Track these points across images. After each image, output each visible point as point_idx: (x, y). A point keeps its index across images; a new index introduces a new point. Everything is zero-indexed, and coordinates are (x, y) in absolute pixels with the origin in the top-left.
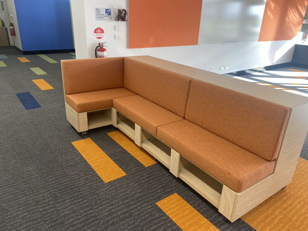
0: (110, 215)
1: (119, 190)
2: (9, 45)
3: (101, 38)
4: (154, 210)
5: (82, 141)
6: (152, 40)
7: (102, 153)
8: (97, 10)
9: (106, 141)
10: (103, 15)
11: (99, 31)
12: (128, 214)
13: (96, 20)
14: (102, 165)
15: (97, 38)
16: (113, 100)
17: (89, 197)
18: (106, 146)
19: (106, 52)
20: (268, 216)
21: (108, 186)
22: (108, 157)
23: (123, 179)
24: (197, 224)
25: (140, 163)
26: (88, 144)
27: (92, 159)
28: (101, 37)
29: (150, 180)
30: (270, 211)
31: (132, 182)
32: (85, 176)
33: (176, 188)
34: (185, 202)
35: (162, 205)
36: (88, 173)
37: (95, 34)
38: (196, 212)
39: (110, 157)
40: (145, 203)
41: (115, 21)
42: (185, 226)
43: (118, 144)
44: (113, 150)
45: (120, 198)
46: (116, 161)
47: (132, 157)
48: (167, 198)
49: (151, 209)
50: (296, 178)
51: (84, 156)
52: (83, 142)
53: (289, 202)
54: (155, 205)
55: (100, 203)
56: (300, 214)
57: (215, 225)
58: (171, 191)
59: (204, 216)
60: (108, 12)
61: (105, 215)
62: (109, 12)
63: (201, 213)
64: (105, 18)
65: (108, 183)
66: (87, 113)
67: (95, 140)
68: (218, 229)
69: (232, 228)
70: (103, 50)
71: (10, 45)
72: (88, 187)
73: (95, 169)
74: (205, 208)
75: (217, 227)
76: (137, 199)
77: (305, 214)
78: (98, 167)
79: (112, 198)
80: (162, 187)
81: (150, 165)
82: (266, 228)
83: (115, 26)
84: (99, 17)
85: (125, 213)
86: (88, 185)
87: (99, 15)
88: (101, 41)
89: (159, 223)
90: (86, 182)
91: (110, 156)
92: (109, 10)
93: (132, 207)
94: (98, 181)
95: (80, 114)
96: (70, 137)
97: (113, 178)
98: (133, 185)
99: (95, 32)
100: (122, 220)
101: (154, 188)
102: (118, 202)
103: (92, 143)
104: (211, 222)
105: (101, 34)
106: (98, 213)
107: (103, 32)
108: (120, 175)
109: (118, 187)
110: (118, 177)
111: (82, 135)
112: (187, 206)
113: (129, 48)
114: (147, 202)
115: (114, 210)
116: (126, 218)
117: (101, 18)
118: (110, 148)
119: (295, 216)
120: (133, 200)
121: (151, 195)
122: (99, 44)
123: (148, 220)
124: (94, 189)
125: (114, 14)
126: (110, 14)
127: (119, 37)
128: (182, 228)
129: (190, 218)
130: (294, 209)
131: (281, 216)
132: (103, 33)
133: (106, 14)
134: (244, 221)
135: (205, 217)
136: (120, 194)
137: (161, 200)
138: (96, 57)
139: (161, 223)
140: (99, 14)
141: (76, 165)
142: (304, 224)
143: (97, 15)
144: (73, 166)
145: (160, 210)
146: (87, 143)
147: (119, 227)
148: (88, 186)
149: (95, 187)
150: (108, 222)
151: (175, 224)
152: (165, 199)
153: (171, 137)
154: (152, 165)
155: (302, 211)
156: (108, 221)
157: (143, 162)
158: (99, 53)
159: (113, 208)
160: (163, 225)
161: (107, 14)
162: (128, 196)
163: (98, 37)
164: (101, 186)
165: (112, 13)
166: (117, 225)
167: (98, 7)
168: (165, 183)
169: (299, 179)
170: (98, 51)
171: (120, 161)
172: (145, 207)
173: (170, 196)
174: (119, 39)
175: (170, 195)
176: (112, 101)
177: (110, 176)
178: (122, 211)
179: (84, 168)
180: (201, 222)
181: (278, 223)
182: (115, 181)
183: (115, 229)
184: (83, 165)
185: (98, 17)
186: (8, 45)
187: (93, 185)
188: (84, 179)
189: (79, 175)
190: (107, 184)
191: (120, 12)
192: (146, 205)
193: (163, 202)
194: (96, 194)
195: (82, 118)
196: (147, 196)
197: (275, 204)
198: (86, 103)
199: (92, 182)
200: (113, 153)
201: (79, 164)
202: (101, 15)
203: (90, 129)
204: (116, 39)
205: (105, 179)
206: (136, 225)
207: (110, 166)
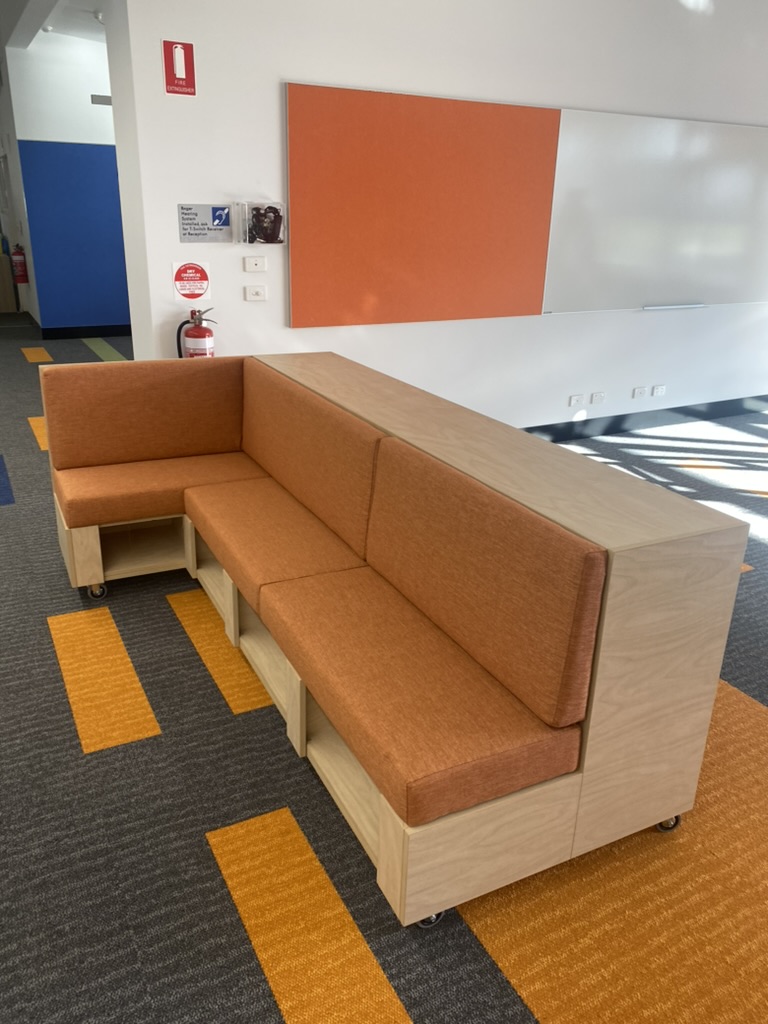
0: (47, 856)
1: (114, 780)
2: (18, 309)
3: (199, 295)
4: (190, 856)
5: (82, 614)
6: (371, 301)
7: (122, 659)
8: (185, 211)
9: (153, 619)
10: (206, 227)
11: (190, 273)
12: (101, 860)
13: (182, 241)
14: (102, 697)
15: (185, 295)
16: (186, 491)
17: (14, 793)
18: (145, 635)
19: (211, 339)
20: (565, 920)
21: (87, 762)
22: (133, 673)
23: (143, 746)
24: (303, 919)
25: (222, 698)
26: (94, 625)
27: (81, 676)
28: (197, 292)
29: (226, 757)
30: (580, 904)
31: (165, 760)
32: (38, 725)
33: (295, 793)
34: (304, 841)
35: (222, 841)
36: (49, 718)
37: (177, 283)
38: (324, 877)
39: (139, 673)
40: (173, 829)
41: (242, 243)
42: (260, 921)
43: (184, 632)
44: (159, 652)
45: (106, 804)
46: (148, 687)
47: (208, 678)
48: (252, 820)
49: (181, 852)
50: (737, 796)
51: (65, 663)
52: (81, 618)
53: (665, 881)
54: (200, 841)
55: (39, 815)
56: (687, 927)
57: (363, 928)
58: (275, 800)
59: (342, 894)
60: (221, 215)
61: (32, 855)
62: (224, 218)
63: (335, 884)
64: (211, 234)
65: (91, 754)
66: (100, 529)
67: (121, 615)
68: (368, 943)
69: (414, 946)
70: (200, 332)
71: (21, 310)
72: (27, 763)
73: (74, 708)
74: (359, 867)
75: (365, 937)
76: (156, 814)
77: (707, 930)
78: (87, 700)
79: (79, 803)
80: (253, 785)
81: (249, 709)
82: (537, 959)
83: (244, 259)
84: (192, 232)
85: (98, 854)
86: (32, 754)
87: (193, 226)
88: (197, 305)
89: (184, 899)
90: (29, 746)
91: (141, 669)
92: (223, 209)
93: (127, 839)
94: (68, 744)
95: (73, 530)
96: (52, 599)
97: (115, 739)
98: (164, 768)
99: (179, 277)
100: (76, 876)
101: (226, 786)
102: (93, 819)
103: (107, 624)
104: (354, 918)
105: (198, 284)
106: (15, 846)
107: (204, 276)
108: (140, 732)
109: (116, 769)
110: (130, 740)
111: (87, 598)
112: (301, 855)
113: (294, 327)
114: (182, 827)
115: (66, 843)
116: (89, 871)
117: (200, 234)
118: (154, 644)
119: (665, 933)
120: (140, 817)
121: (205, 805)
122: (193, 313)
123: (155, 886)
124: (41, 768)
125: (241, 221)
126: (226, 222)
127: (257, 294)
128: (250, 926)
129: (290, 895)
130: (671, 908)
131: (611, 925)
132: (206, 282)
133: (214, 221)
134: (472, 926)
135: (343, 900)
136: (112, 792)
137: (229, 824)
138: (181, 356)
139: (191, 903)
140: (190, 222)
141: (26, 689)
142: (684, 966)
143: (186, 227)
144: (16, 692)
145: (210, 857)
146: (94, 622)
147: (54, 898)
148: (29, 758)
149: (48, 764)
150: (30, 879)
151: (234, 909)
152: (242, 823)
153: (283, 622)
154: (256, 711)
155: (698, 917)
156: (30, 876)
157: (231, 699)
158: (190, 343)
159: (67, 836)
160: (193, 908)
161: (217, 221)
162: (130, 803)
163: (187, 292)
164: (67, 763)
165: (234, 218)
166: (52, 893)
167: (187, 201)
168: (268, 772)
169: (745, 802)
170: (187, 335)
171: (165, 687)
172: (169, 841)
173: (265, 816)
174: (257, 298)
175: (266, 813)
176: (183, 493)
177: (109, 734)
178: (92, 847)
179: (45, 702)
180: (323, 911)
181: (592, 949)
182: (116, 750)
183: (40, 904)
184: (47, 690)
185: (187, 232)
186: (15, 310)
187: (44, 758)
188: (30, 734)
189: (19, 722)
190: (89, 757)
191: (258, 214)
192: (172, 835)
193: (231, 834)
194: (39, 786)
195: (82, 543)
196: (189, 808)
197: (614, 880)
198: (96, 500)
199: (47, 745)
200: (156, 659)
201: (37, 686)
202: (197, 227)
203: (108, 579)
204: (248, 299)
205: (88, 741)
206: (112, 897)
207: (124, 700)
